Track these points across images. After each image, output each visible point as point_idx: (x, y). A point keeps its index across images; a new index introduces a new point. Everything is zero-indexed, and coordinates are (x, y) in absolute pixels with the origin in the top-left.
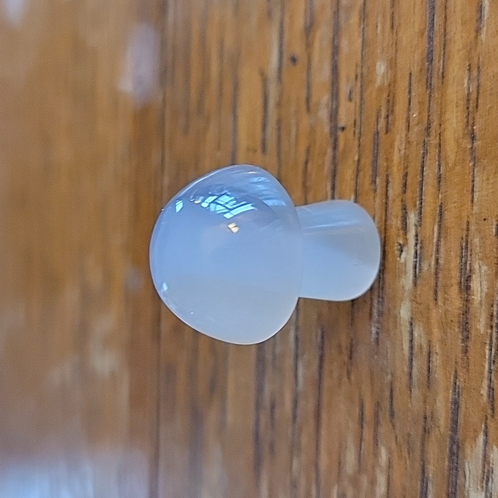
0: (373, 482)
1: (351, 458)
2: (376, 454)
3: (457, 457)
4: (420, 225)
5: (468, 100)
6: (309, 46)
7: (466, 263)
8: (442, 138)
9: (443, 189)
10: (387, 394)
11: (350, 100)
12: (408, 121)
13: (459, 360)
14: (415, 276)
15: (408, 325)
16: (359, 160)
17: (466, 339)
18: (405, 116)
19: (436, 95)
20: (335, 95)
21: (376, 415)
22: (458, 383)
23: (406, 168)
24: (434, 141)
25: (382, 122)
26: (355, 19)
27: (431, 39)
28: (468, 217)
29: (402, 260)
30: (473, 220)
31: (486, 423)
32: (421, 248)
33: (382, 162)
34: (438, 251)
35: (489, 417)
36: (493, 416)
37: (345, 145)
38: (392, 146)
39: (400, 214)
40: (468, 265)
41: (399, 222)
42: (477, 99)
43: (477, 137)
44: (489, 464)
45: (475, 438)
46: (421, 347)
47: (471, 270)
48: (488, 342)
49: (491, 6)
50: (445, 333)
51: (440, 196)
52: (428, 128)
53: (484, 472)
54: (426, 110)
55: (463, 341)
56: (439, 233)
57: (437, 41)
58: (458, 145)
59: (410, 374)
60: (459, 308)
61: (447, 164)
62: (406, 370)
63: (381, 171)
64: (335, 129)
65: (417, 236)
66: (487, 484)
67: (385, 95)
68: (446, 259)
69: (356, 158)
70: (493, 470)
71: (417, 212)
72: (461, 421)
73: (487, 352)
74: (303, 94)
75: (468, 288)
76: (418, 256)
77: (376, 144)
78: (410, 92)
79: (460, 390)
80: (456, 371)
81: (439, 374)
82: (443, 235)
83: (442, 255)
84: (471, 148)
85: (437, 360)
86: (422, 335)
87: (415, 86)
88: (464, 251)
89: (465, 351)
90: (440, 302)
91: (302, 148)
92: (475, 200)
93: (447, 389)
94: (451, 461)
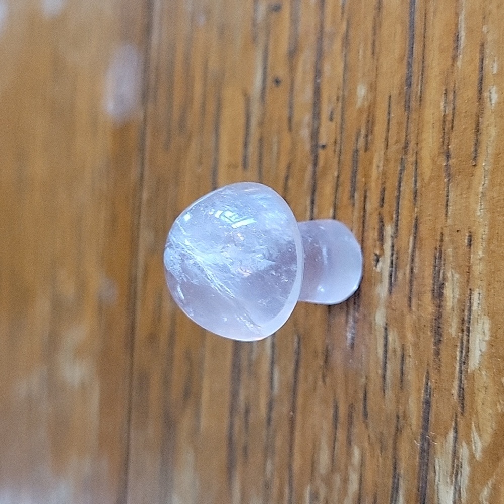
0: (345, 481)
1: (324, 458)
2: (349, 454)
3: (428, 454)
4: (396, 237)
5: (444, 122)
6: (292, 69)
7: (439, 272)
8: (419, 156)
9: (418, 203)
10: (361, 395)
11: (331, 120)
12: (387, 140)
13: (431, 362)
14: (390, 284)
15: (383, 330)
16: (338, 177)
17: (438, 342)
18: (384, 136)
19: (414, 116)
20: (316, 115)
21: (350, 416)
22: (429, 384)
23: (384, 183)
24: (411, 158)
25: (362, 141)
26: (337, 45)
27: (410, 65)
28: (442, 229)
29: (378, 269)
30: (446, 232)
31: (456, 420)
32: (397, 258)
33: (360, 178)
34: (413, 260)
35: (459, 415)
36: (462, 414)
37: (326, 162)
38: (371, 164)
39: (377, 227)
40: (441, 273)
41: (376, 234)
42: (453, 121)
43: (452, 156)
44: (458, 459)
45: (445, 436)
46: (395, 351)
47: (444, 278)
48: (459, 344)
49: (466, 37)
50: (418, 337)
51: (416, 209)
52: (406, 147)
53: (453, 466)
54: (404, 130)
55: (435, 344)
56: (415, 244)
57: (416, 67)
58: (434, 162)
59: (384, 377)
60: (432, 314)
61: (423, 180)
62: (380, 372)
63: (360, 186)
64: (316, 146)
65: (393, 246)
66: (456, 479)
67: (365, 115)
68: (420, 268)
69: (336, 174)
70: (461, 465)
71: (394, 224)
72: (432, 419)
73: (458, 354)
74: (285, 114)
75: (441, 295)
76: (394, 266)
77: (356, 162)
78: (389, 114)
79: (432, 390)
80: (428, 373)
81: (411, 376)
82: (418, 246)
83: (417, 264)
84: (446, 166)
85: (410, 363)
86: (396, 339)
87: (393, 108)
88: (437, 260)
89: (437, 353)
90: (414, 309)
91: (283, 165)
92: (449, 213)
93: (419, 390)
94: (422, 457)
